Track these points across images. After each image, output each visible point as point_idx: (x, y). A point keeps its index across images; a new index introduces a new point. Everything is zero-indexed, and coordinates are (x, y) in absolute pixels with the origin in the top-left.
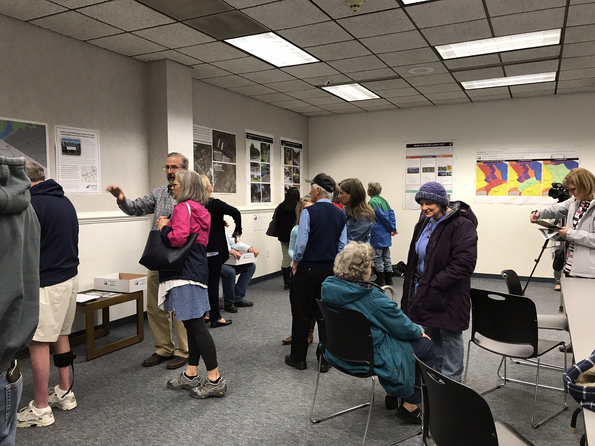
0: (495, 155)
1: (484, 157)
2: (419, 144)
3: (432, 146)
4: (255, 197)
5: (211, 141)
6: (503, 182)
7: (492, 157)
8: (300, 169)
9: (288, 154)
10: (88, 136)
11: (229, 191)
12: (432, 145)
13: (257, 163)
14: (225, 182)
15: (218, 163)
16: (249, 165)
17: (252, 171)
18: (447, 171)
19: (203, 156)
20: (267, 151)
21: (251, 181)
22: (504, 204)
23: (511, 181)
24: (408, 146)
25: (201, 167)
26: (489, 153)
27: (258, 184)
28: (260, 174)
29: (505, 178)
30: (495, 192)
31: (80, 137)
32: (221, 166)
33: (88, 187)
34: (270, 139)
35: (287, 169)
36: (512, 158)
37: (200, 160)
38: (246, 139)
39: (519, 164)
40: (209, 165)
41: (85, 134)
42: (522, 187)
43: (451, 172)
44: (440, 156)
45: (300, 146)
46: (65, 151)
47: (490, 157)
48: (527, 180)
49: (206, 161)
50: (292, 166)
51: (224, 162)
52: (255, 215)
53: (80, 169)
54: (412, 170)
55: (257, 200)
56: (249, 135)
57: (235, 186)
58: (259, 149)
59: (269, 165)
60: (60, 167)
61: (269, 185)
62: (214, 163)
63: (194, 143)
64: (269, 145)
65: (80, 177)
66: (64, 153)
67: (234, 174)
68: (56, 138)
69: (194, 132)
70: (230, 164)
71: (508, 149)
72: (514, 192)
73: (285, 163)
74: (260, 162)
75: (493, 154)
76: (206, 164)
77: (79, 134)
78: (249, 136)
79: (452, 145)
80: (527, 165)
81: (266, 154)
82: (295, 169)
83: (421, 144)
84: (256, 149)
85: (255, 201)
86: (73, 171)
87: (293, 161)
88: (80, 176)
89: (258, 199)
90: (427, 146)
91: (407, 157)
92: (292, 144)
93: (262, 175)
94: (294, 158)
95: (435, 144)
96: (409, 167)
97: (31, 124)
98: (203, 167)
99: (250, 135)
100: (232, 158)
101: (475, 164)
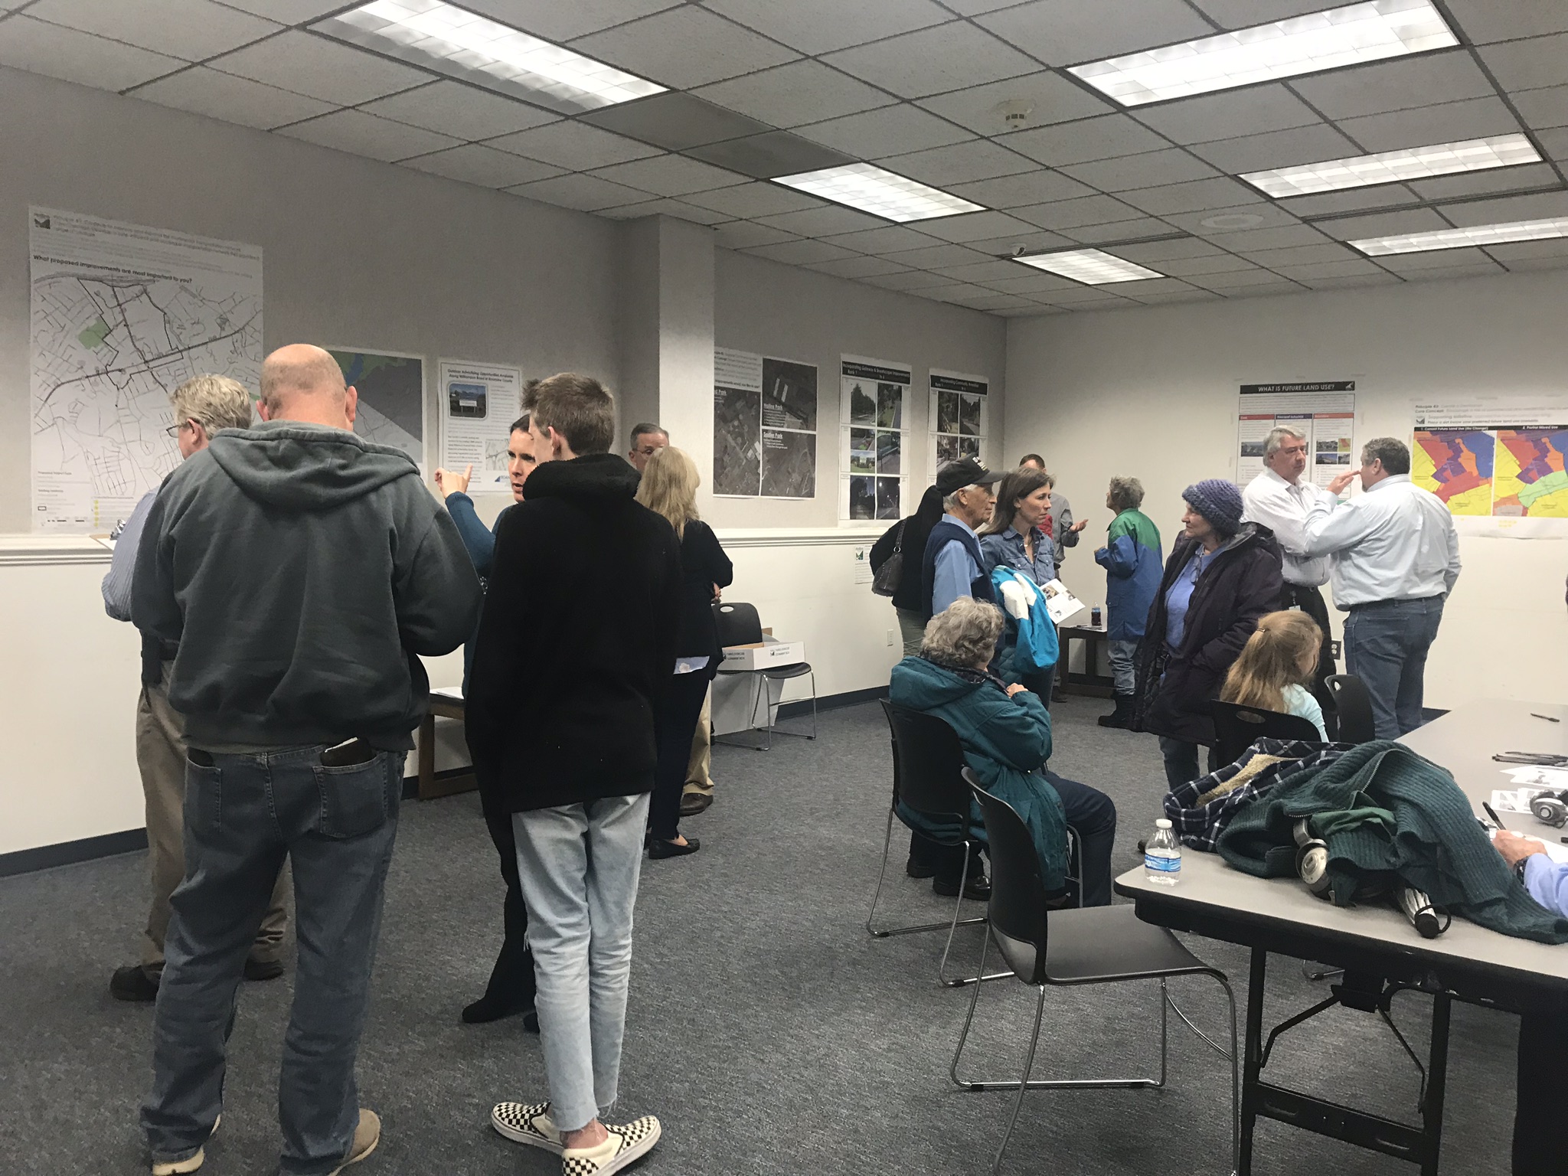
0: (1462, 414)
1: (1435, 418)
2: (1271, 385)
3: (1302, 391)
4: (859, 507)
5: (760, 382)
6: (1480, 482)
7: (1453, 420)
8: (980, 441)
9: (948, 407)
10: (501, 378)
11: (798, 493)
12: (1304, 387)
13: (868, 430)
14: (789, 472)
15: (774, 432)
16: (847, 436)
17: (854, 447)
18: (1340, 453)
19: (741, 417)
20: (893, 403)
21: (852, 471)
22: (1484, 536)
23: (1500, 478)
24: (1246, 390)
25: (735, 439)
26: (1445, 409)
27: (869, 477)
28: (874, 455)
29: (1485, 472)
30: (1460, 505)
31: (485, 381)
32: (780, 436)
33: (498, 480)
34: (902, 375)
35: (945, 442)
36: (1505, 421)
37: (734, 426)
38: (842, 375)
39: (1523, 436)
40: (754, 436)
41: (495, 375)
42: (1529, 496)
43: (1348, 456)
44: (1321, 416)
45: (982, 389)
46: (456, 410)
47: (1447, 420)
48: (1542, 478)
49: (745, 427)
50: (959, 435)
51: (788, 427)
52: (860, 549)
53: (484, 444)
54: (1253, 448)
55: (865, 514)
56: (850, 367)
57: (812, 481)
58: (875, 398)
59: (899, 433)
60: (446, 439)
61: (898, 479)
62: (763, 430)
63: (716, 388)
64: (900, 387)
65: (484, 460)
66: (454, 413)
67: (811, 454)
68: (439, 385)
69: (716, 363)
70: (801, 434)
71: (1496, 398)
72: (1509, 507)
73: (941, 428)
74: (874, 428)
75: (1454, 411)
76: (746, 435)
77: (484, 374)
78: (848, 369)
79: (1353, 388)
80: (1544, 440)
81: (892, 408)
82: (966, 444)
83: (1276, 385)
84: (867, 398)
85: (862, 516)
86: (471, 448)
87: (961, 423)
88: (483, 458)
89: (868, 511)
90: (1292, 391)
91: (1241, 418)
92: (960, 383)
93: (879, 458)
94: (964, 417)
95: (1310, 384)
96: (1245, 441)
97: (395, 359)
99: (853, 367)
100: (808, 420)
101: (1410, 436)
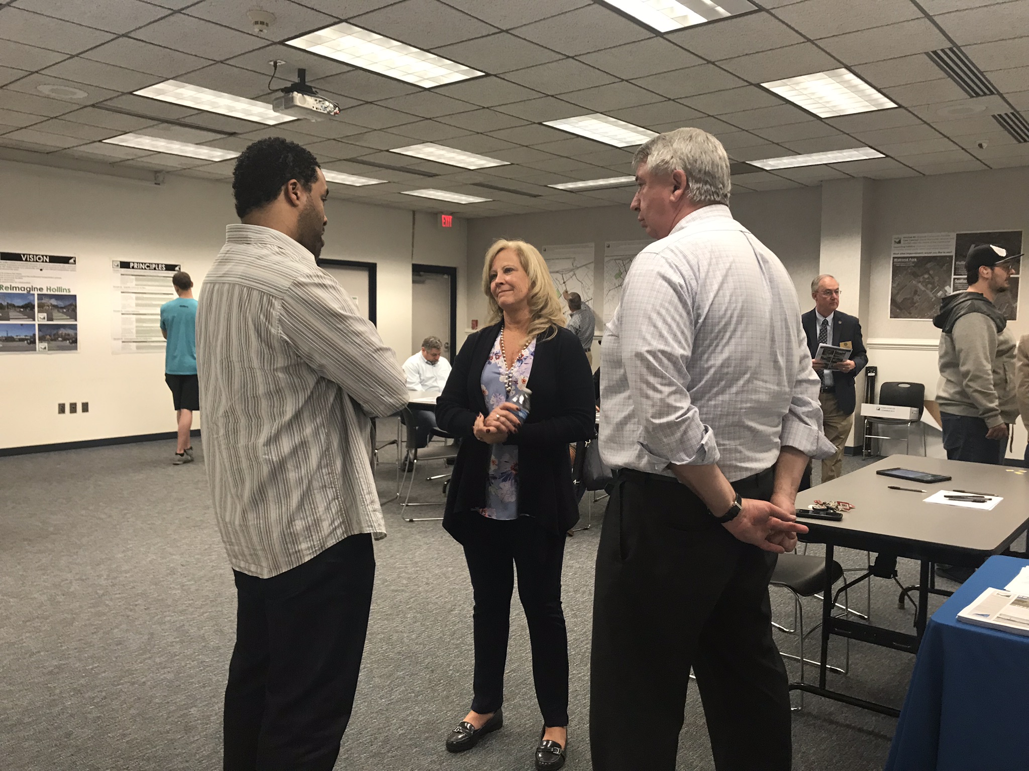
5: (952, 249)
40: (945, 282)
49: (936, 279)
62: (954, 279)
76: (936, 282)
98: (930, 286)
